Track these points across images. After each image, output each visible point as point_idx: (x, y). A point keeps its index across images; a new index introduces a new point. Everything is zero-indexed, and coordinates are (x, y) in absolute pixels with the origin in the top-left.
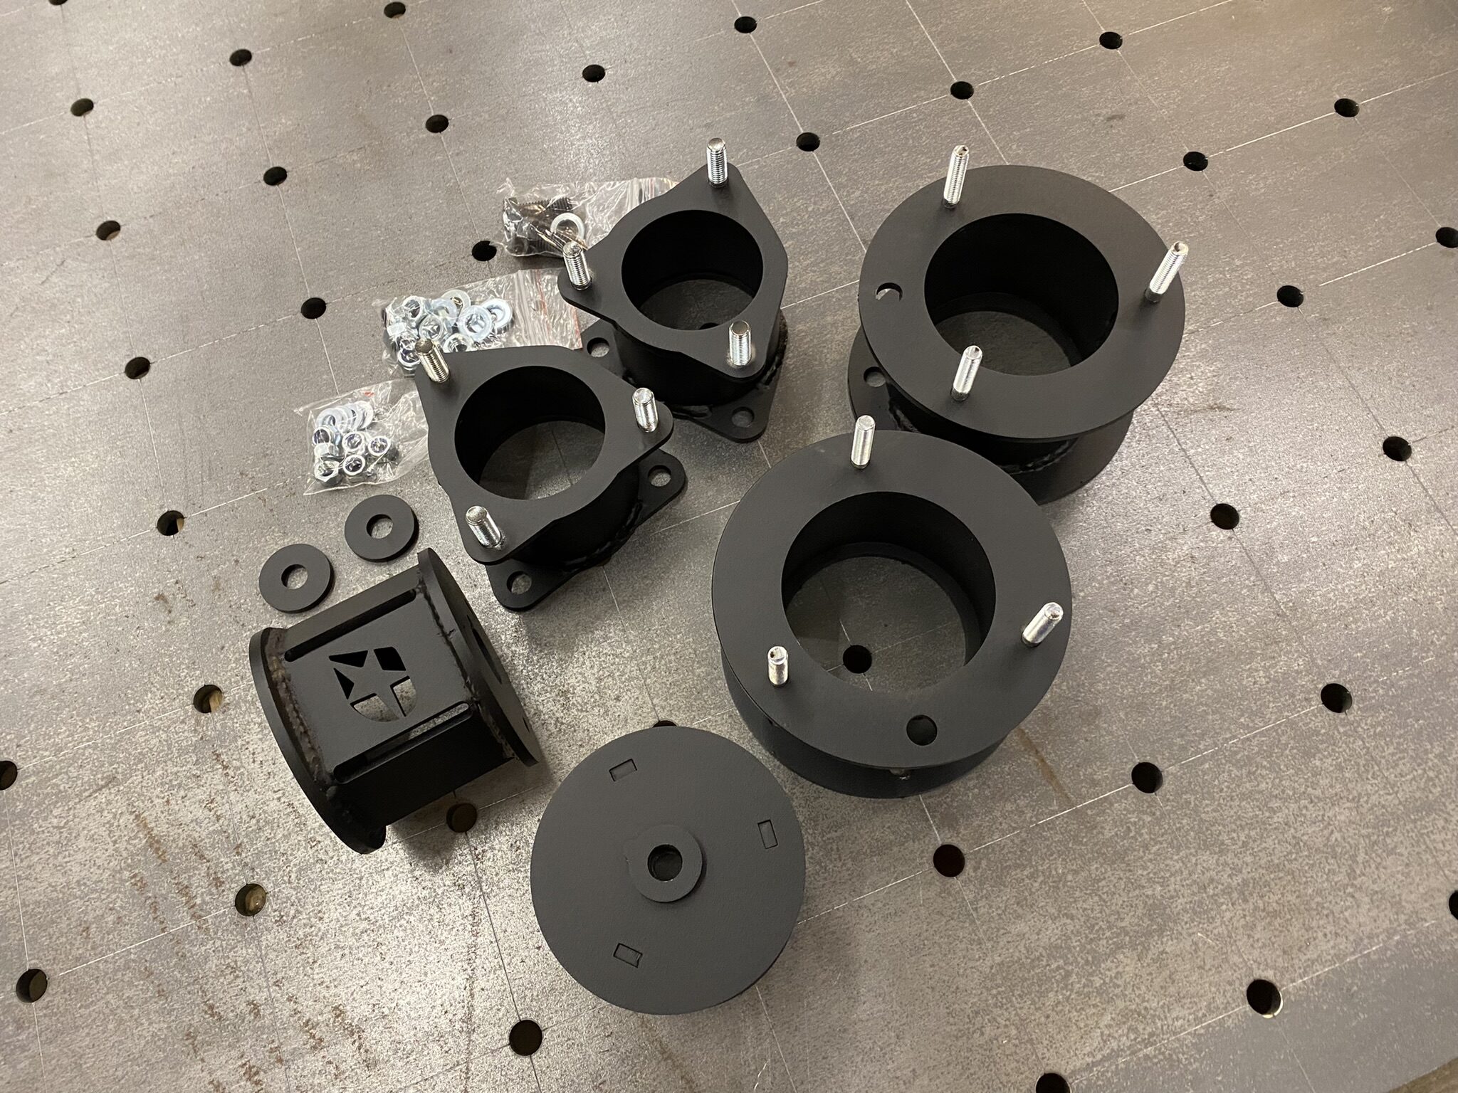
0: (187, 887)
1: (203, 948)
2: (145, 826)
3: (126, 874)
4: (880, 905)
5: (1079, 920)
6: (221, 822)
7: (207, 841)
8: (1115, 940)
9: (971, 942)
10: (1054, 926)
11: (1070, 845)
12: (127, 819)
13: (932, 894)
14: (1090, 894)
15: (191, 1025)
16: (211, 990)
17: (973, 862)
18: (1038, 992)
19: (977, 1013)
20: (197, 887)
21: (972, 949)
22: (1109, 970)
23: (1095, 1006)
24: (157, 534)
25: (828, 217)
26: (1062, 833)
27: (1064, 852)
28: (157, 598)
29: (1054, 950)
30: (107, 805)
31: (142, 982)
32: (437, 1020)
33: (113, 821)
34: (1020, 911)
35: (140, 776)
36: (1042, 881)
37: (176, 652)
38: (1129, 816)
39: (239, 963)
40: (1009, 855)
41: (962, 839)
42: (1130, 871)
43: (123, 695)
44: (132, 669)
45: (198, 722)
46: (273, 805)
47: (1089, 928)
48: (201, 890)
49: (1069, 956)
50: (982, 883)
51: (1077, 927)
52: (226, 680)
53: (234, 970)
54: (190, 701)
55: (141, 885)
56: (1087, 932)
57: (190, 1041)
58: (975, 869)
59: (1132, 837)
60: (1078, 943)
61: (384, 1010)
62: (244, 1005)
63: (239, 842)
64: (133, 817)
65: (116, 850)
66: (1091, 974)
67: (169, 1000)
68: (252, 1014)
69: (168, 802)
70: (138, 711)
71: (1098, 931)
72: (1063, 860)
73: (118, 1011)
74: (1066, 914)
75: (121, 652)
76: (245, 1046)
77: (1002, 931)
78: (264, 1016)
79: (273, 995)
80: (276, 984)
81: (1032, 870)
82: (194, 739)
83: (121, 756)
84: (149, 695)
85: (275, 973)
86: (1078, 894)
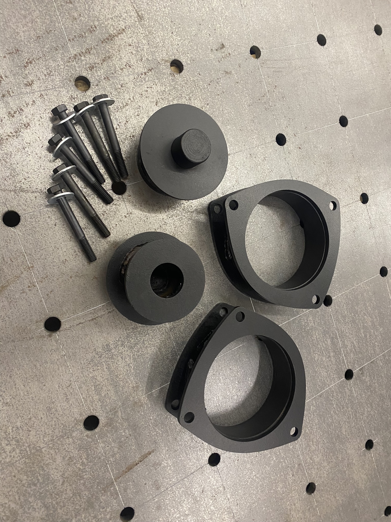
0: (90, 53)
1: (60, 59)
2: (120, 34)
3: (96, 23)
4: (71, 391)
5: (61, 488)
6: (120, 70)
7: (111, 63)
8: (51, 506)
9: (53, 436)
10: (58, 476)
11: (97, 481)
12: (122, 25)
13: (76, 416)
14: (73, 492)
15: (23, 52)
16: (39, 62)
17: (90, 434)
18: (27, 471)
19: (17, 441)
20: (89, 58)
21: (49, 437)
22: (37, 504)
23: (19, 499)
24: (251, 46)
25: (372, 352)
26: (102, 476)
27: (94, 477)
28: (223, 44)
29: (47, 477)
30: (129, 16)
31: (44, 28)
32: (21, 174)
33: (122, 18)
34: (67, 459)
35: (142, 32)
36: (80, 469)
37: (199, 52)
38: (110, 507)
39: (52, 77)
40: (93, 452)
41: (101, 428)
42: (84, 510)
43: (180, 26)
44: (191, 31)
45: (166, 61)
46: (127, 97)
47: (57, 493)
48: (88, 59)
49: (44, 485)
50: (80, 439)
51: (58, 488)
52: (185, 75)
53: (49, 74)
54: (176, 58)
55: (92, 30)
56: (55, 492)
57: (14, 51)
58: (87, 436)
59: (100, 510)
60: (50, 488)
61: (27, 148)
62: (32, 79)
63: (110, 79)
64: (123, 28)
65: (108, 19)
66: (35, 496)
67: (35, 41)
68: (27, 83)
69: (130, 45)
70: (172, 33)
71: (56, 497)
72: (90, 477)
73: (31, 16)
74: (64, 481)
75: (199, 26)
76: (12, 79)
77: (57, 451)
78: (26, 88)
79: (36, 93)
80: (41, 95)
81: (86, 463)
82: (159, 59)
83: (152, 24)
84: (179, 39)
85: (46, 95)
86: (74, 486)
